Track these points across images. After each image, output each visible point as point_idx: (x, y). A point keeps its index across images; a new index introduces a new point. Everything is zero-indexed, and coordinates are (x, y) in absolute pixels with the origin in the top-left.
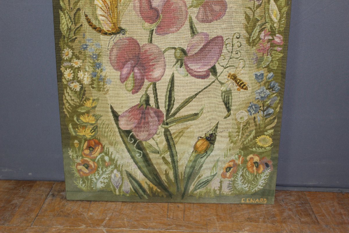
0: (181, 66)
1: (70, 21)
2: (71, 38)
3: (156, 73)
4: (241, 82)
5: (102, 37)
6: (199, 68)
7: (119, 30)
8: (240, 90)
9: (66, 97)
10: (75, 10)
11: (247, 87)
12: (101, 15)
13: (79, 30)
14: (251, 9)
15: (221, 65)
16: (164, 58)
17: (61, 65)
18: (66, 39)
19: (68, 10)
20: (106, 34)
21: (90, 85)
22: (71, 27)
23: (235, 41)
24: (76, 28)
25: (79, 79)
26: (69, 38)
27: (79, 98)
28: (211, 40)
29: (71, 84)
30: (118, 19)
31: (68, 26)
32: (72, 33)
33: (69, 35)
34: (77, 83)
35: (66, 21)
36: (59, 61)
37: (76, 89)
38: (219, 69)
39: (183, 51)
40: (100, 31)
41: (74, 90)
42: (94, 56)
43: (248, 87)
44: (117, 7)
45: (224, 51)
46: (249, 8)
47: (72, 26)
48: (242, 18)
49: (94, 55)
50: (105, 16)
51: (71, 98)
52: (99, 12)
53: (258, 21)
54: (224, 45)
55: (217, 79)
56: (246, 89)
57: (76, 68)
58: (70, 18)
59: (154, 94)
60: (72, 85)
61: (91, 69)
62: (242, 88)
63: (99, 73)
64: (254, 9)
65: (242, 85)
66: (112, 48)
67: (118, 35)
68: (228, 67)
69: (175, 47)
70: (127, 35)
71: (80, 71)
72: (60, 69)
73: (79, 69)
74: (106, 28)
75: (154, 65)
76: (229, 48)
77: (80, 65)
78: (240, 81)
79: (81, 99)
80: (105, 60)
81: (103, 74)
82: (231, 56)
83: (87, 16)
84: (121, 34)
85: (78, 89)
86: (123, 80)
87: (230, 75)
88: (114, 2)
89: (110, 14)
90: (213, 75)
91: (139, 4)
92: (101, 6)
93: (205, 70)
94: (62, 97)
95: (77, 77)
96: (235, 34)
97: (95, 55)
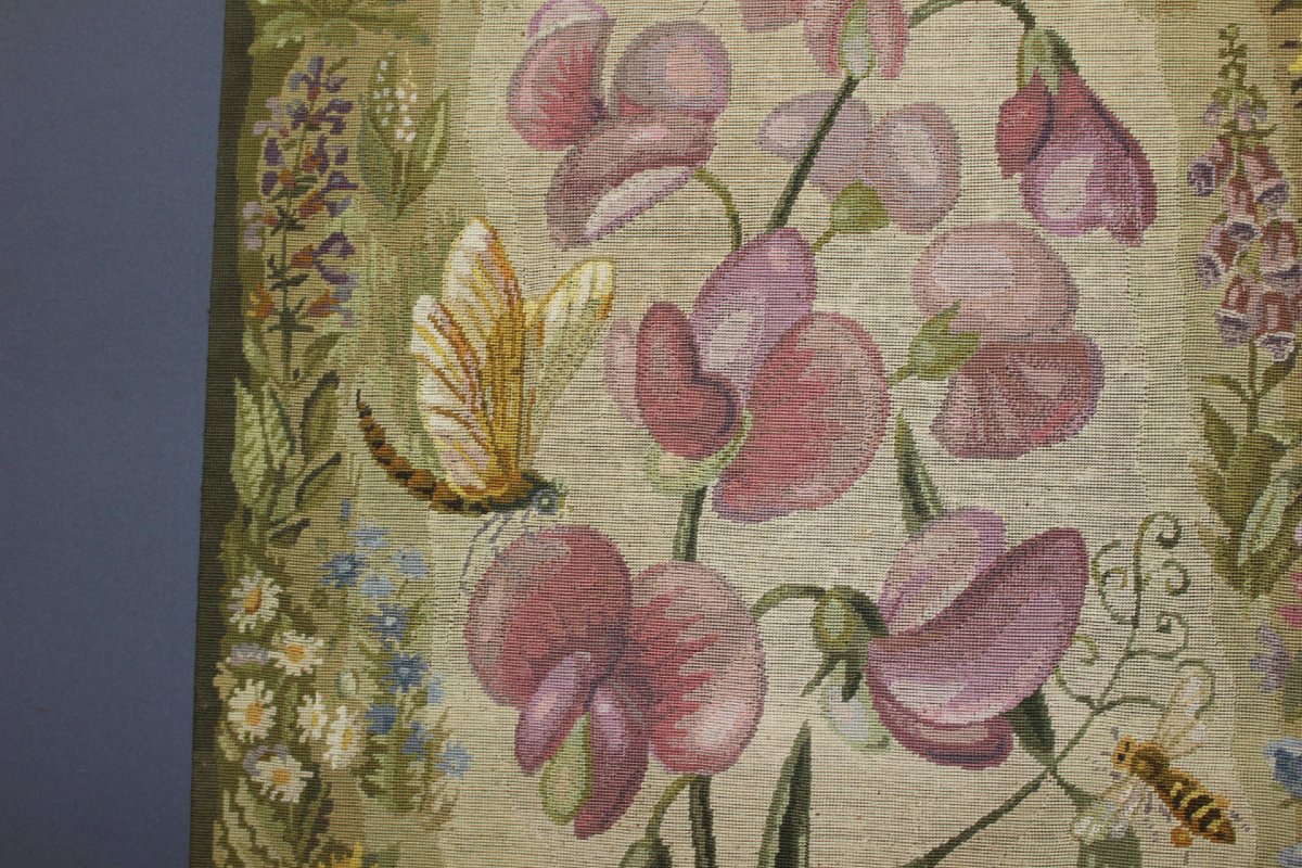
0: (849, 692)
1: (281, 432)
2: (278, 522)
3: (712, 727)
4: (1194, 795)
5: (435, 519)
6: (953, 704)
7: (525, 490)
8: (1187, 843)
9: (226, 831)
10: (312, 384)
11: (1227, 823)
12: (438, 410)
13: (324, 484)
14: (1232, 384)
15: (1076, 691)
16: (758, 646)
17: (221, 659)
18: (254, 526)
19: (275, 378)
20: (455, 505)
21: (355, 772)
22: (283, 467)
23: (1153, 558)
24: (308, 472)
25: (302, 739)
26: (272, 519)
27: (294, 843)
28: (1014, 550)
29: (260, 765)
30: (521, 429)
31: (269, 460)
32: (288, 496)
33: (273, 503)
34: (291, 760)
35: (265, 436)
36: (212, 635)
37: (280, 795)
38: (1064, 715)
39: (860, 606)
40: (427, 488)
41: (272, 798)
42: (390, 621)
43: (1235, 825)
44: (519, 371)
45: (1092, 611)
46: (1225, 380)
47: (290, 462)
48: (1186, 437)
49: (387, 613)
50: (456, 417)
51: (253, 839)
52: (430, 393)
53: (1277, 449)
54: (1092, 581)
55: (1054, 773)
56: (1227, 836)
57: (291, 678)
58: (284, 420)
59: (695, 844)
60: (265, 771)
61: (370, 687)
62: (1202, 826)
63: (407, 708)
64: (1252, 386)
65: (1202, 812)
66: (484, 585)
67: (519, 514)
68: (1112, 705)
69: (820, 584)
70: (565, 516)
71: (313, 696)
72: (211, 681)
73: (306, 684)
74: (458, 475)
75: (701, 679)
76: (1121, 597)
77: (312, 666)
78: (1189, 785)
79: (303, 844)
80: (441, 643)
81: (430, 715)
82: (1131, 640)
83: (369, 413)
84: (534, 511)
85: (293, 792)
86: (532, 754)
87: (1127, 750)
88: (507, 346)
89: (484, 405)
90: (1027, 743)
91: (633, 358)
92: (437, 361)
93: (982, 716)
94: (209, 835)
95: (292, 726)
96: (1149, 520)
97: (394, 613)
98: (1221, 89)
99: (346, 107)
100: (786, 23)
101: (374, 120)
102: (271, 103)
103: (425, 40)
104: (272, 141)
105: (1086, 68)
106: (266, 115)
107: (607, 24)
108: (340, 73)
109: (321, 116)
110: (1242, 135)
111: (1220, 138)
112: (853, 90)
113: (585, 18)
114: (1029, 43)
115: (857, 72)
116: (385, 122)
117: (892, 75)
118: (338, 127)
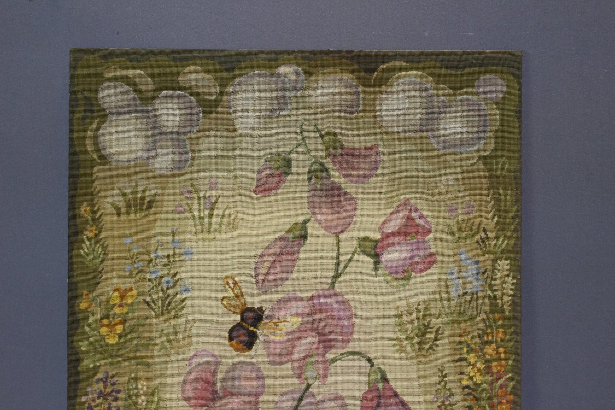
98: (439, 389)
99: (119, 392)
100: (284, 363)
101: (130, 397)
102: (88, 389)
103: (148, 366)
104: (89, 404)
105: (392, 381)
106: (86, 393)
107: (218, 362)
108: (115, 378)
109: (109, 395)
110: (446, 405)
111: (438, 407)
112: (309, 388)
113: (209, 359)
114: (372, 371)
115: (311, 381)
116: (134, 398)
117: (323, 383)
118: (116, 399)
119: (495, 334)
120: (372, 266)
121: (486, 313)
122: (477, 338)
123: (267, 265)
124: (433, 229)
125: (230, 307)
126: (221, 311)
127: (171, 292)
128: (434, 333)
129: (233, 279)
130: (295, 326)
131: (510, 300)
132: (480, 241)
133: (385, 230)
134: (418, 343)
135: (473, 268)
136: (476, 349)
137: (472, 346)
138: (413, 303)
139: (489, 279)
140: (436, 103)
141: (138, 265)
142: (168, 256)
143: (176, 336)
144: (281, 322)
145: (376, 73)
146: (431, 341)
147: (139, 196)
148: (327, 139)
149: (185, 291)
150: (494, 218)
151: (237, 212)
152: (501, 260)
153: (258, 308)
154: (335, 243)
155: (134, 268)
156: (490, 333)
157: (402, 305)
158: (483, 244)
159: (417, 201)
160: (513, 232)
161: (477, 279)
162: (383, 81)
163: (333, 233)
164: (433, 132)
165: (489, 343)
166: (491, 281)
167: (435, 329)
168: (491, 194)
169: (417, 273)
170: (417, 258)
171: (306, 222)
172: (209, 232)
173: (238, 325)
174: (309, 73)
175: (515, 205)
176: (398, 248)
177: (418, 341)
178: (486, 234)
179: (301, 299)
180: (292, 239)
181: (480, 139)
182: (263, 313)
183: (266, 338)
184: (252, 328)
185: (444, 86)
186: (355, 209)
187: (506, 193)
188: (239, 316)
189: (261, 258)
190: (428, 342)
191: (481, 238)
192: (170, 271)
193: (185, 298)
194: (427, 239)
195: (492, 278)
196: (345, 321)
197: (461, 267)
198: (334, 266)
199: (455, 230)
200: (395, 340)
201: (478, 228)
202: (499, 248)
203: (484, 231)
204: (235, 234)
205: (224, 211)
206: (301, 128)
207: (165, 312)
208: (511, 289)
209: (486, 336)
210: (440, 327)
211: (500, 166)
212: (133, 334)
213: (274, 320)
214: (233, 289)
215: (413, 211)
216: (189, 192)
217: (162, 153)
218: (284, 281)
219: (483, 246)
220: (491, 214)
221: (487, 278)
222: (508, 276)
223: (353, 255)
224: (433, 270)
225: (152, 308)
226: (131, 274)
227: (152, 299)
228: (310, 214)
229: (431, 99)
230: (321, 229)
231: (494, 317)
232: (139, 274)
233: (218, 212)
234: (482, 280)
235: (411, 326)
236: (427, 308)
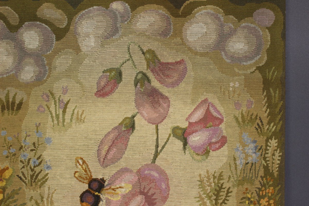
119: (267, 191)
120: (182, 146)
121: (261, 176)
122: (255, 194)
123: (106, 148)
124: (225, 120)
125: (80, 179)
126: (74, 182)
127: (37, 170)
128: (226, 192)
129: (82, 159)
130: (128, 191)
131: (278, 167)
132: (257, 127)
133: (191, 121)
134: (215, 199)
135: (252, 146)
136: (255, 201)
137: (252, 199)
138: (212, 172)
139: (264, 153)
140: (226, 29)
141: (12, 150)
142: (34, 144)
143: (42, 201)
144: (118, 188)
145: (182, 7)
146: (223, 197)
147: (11, 100)
148: (148, 56)
149: (47, 168)
150: (267, 110)
151: (84, 111)
152: (272, 140)
153: (101, 179)
154: (155, 131)
155: (9, 152)
156: (264, 190)
157: (203, 173)
158: (259, 128)
159: (213, 99)
160: (280, 120)
161: (255, 153)
162: (188, 13)
163: (153, 124)
164: (224, 50)
165: (263, 197)
166: (265, 154)
167: (226, 189)
168: (265, 94)
169: (213, 151)
170: (214, 140)
171: (133, 117)
172: (64, 125)
173: (87, 191)
174: (134, 7)
175: (281, 100)
176: (200, 133)
177: (215, 197)
178: (261, 122)
179: (131, 171)
180: (123, 129)
181: (257, 54)
182: (105, 182)
183: (107, 199)
184: (97, 193)
185: (231, 17)
186: (169, 106)
187: (275, 93)
188: (87, 185)
189: (102, 142)
190: (222, 199)
191: (258, 125)
192: (35, 153)
193: (48, 174)
194: (220, 126)
195: (265, 152)
196: (164, 186)
197: (244, 145)
198: (155, 147)
199: (240, 119)
200: (198, 197)
201: (256, 118)
202: (270, 131)
203: (260, 119)
204: (83, 126)
205: (74, 110)
206: (129, 48)
207: (34, 184)
208: (278, 160)
209: (261, 192)
210: (229, 188)
211: (271, 73)
212: (10, 200)
213: (113, 187)
214: (82, 166)
215: (210, 106)
216: (48, 96)
217: (27, 68)
218: (119, 159)
219: (259, 130)
220: (265, 107)
221: (262, 153)
222: (276, 150)
223: (168, 139)
224: (225, 147)
225: (23, 181)
226: (7, 157)
227: (23, 174)
228: (137, 111)
229: (222, 26)
230: (144, 121)
231: (266, 179)
232: (13, 157)
233: (69, 110)
234: (259, 154)
235: (209, 188)
236: (221, 175)
